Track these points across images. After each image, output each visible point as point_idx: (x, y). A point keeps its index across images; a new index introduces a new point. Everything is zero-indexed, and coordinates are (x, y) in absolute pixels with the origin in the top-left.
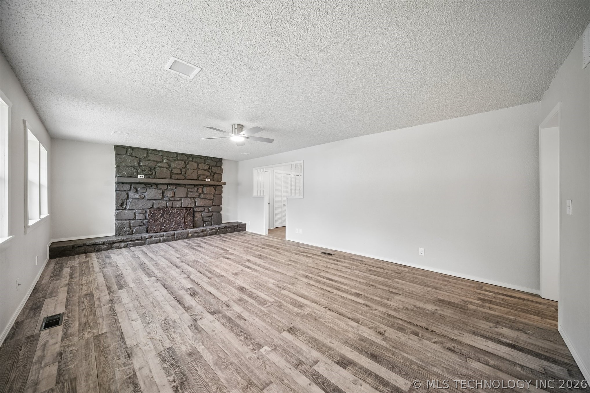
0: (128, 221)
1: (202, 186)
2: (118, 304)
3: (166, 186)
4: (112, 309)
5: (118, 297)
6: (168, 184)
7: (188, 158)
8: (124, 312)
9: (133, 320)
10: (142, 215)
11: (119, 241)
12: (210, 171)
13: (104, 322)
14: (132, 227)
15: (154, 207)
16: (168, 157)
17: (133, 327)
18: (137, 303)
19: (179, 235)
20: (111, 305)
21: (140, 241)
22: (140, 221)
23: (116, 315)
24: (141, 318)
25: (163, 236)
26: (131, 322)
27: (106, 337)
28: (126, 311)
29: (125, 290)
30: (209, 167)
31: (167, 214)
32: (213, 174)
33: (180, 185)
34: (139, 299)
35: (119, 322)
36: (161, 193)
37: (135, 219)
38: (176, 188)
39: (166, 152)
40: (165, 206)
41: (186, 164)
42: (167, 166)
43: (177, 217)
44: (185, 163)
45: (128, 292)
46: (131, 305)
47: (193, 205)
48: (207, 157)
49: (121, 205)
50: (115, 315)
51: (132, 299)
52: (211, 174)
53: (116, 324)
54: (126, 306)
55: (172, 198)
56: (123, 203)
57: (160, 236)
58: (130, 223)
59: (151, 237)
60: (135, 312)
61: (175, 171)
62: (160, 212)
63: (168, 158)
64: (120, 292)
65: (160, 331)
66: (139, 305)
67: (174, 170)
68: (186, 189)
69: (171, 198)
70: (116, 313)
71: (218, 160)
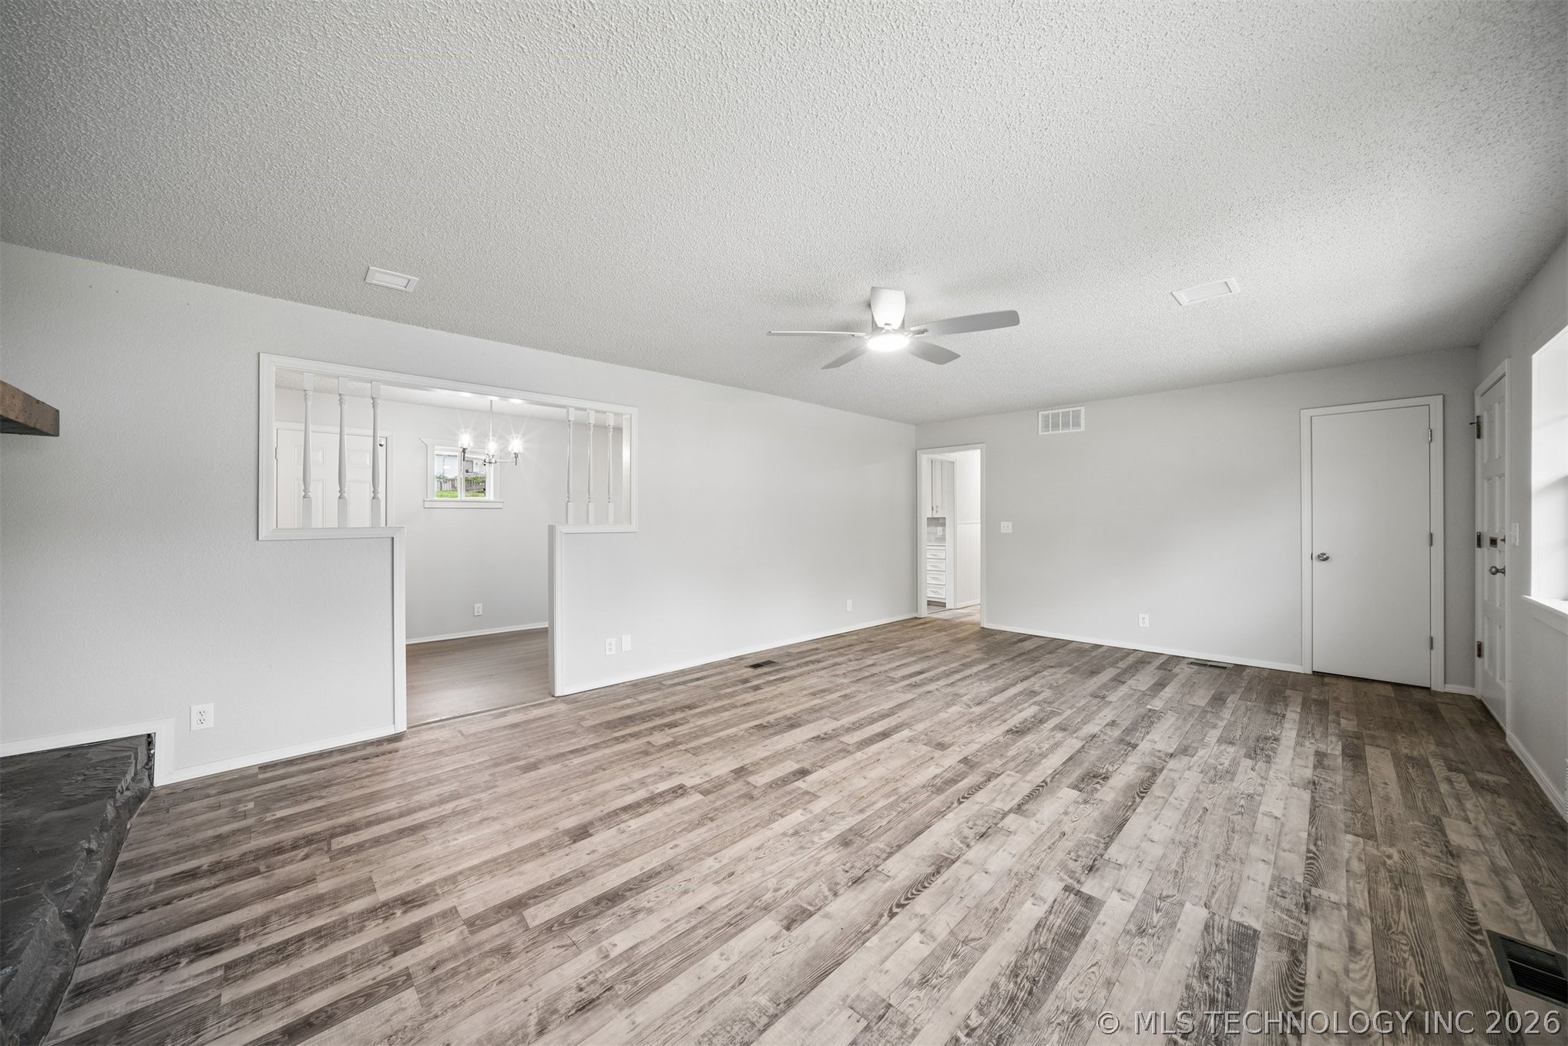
2: (1289, 877)
4: (1314, 878)
5: (1276, 905)
8: (1285, 845)
9: (1276, 818)
13: (1346, 855)
17: (1285, 808)
18: (1237, 846)
20: (1315, 891)
23: (1309, 851)
24: (1256, 812)
26: (1283, 819)
27: (1347, 826)
28: (1279, 844)
29: (1236, 917)
34: (1220, 851)
35: (1309, 835)
45: (1232, 898)
46: (1255, 851)
50: (1311, 855)
51: (1237, 866)
53: (1317, 834)
54: (1272, 857)
60: (1258, 828)
64: (1258, 918)
65: (1239, 777)
66: (1237, 837)
70: (1308, 858)
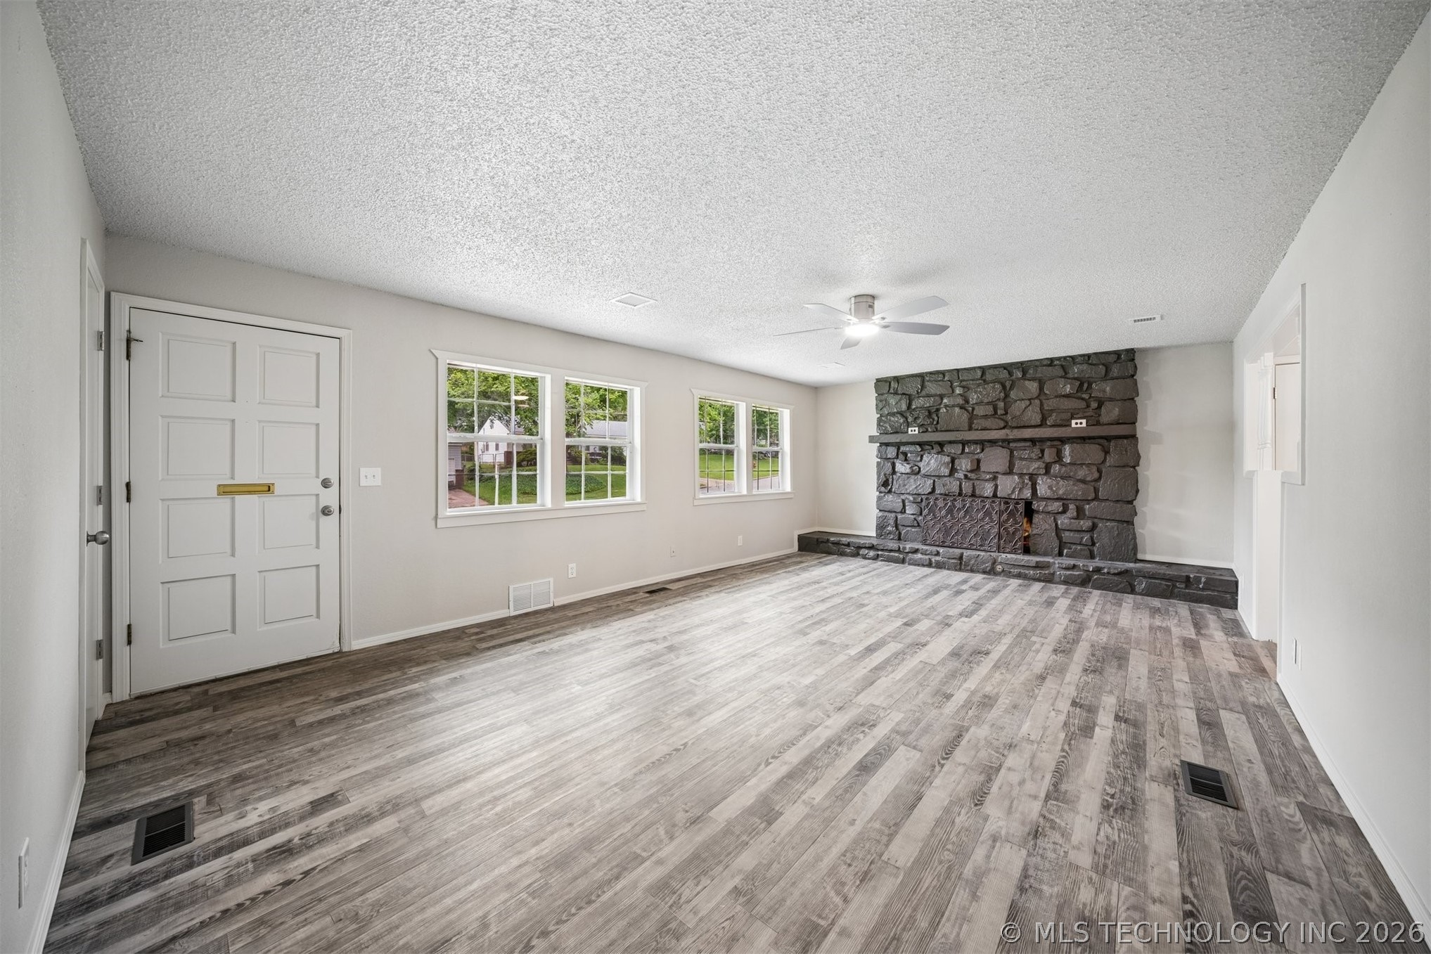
0: (893, 515)
1: (1059, 443)
3: (960, 446)
6: (964, 443)
7: (1010, 374)
10: (915, 505)
11: (867, 545)
12: (1086, 396)
14: (900, 527)
15: (938, 491)
16: (964, 381)
19: (972, 562)
21: (897, 555)
22: (913, 517)
25: (938, 554)
30: (1081, 385)
31: (959, 510)
32: (1094, 405)
33: (993, 442)
36: (948, 463)
37: (905, 512)
38: (983, 450)
39: (958, 370)
40: (958, 491)
41: (1008, 388)
42: (960, 401)
43: (982, 519)
44: (1004, 387)
47: (1027, 494)
48: (1073, 358)
49: (885, 484)
52: (1088, 406)
55: (973, 475)
56: (887, 480)
57: (931, 554)
58: (897, 518)
59: (916, 551)
61: (980, 411)
62: (947, 504)
63: (964, 383)
67: (976, 407)
68: (1005, 453)
69: (969, 475)
71: (1112, 358)
